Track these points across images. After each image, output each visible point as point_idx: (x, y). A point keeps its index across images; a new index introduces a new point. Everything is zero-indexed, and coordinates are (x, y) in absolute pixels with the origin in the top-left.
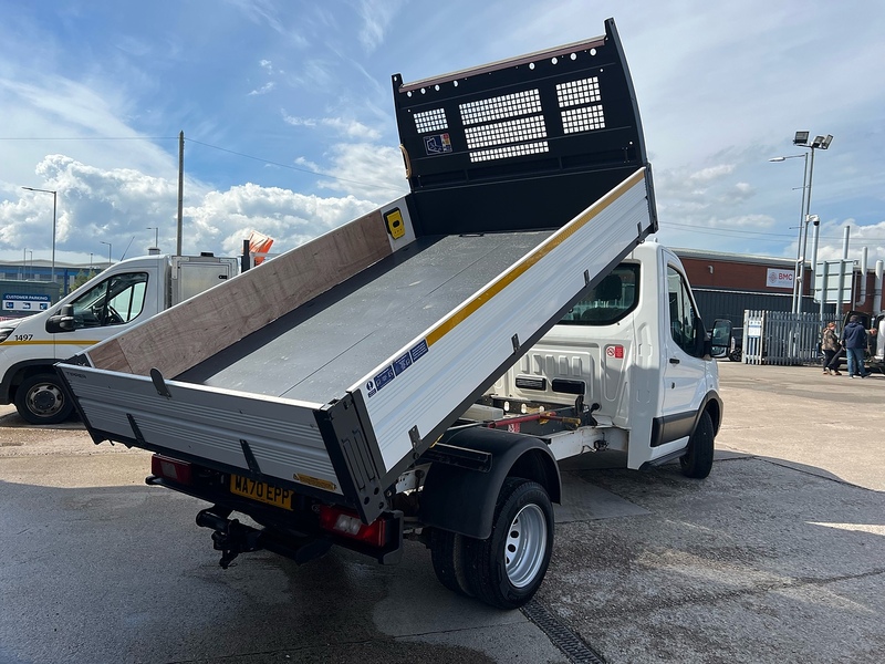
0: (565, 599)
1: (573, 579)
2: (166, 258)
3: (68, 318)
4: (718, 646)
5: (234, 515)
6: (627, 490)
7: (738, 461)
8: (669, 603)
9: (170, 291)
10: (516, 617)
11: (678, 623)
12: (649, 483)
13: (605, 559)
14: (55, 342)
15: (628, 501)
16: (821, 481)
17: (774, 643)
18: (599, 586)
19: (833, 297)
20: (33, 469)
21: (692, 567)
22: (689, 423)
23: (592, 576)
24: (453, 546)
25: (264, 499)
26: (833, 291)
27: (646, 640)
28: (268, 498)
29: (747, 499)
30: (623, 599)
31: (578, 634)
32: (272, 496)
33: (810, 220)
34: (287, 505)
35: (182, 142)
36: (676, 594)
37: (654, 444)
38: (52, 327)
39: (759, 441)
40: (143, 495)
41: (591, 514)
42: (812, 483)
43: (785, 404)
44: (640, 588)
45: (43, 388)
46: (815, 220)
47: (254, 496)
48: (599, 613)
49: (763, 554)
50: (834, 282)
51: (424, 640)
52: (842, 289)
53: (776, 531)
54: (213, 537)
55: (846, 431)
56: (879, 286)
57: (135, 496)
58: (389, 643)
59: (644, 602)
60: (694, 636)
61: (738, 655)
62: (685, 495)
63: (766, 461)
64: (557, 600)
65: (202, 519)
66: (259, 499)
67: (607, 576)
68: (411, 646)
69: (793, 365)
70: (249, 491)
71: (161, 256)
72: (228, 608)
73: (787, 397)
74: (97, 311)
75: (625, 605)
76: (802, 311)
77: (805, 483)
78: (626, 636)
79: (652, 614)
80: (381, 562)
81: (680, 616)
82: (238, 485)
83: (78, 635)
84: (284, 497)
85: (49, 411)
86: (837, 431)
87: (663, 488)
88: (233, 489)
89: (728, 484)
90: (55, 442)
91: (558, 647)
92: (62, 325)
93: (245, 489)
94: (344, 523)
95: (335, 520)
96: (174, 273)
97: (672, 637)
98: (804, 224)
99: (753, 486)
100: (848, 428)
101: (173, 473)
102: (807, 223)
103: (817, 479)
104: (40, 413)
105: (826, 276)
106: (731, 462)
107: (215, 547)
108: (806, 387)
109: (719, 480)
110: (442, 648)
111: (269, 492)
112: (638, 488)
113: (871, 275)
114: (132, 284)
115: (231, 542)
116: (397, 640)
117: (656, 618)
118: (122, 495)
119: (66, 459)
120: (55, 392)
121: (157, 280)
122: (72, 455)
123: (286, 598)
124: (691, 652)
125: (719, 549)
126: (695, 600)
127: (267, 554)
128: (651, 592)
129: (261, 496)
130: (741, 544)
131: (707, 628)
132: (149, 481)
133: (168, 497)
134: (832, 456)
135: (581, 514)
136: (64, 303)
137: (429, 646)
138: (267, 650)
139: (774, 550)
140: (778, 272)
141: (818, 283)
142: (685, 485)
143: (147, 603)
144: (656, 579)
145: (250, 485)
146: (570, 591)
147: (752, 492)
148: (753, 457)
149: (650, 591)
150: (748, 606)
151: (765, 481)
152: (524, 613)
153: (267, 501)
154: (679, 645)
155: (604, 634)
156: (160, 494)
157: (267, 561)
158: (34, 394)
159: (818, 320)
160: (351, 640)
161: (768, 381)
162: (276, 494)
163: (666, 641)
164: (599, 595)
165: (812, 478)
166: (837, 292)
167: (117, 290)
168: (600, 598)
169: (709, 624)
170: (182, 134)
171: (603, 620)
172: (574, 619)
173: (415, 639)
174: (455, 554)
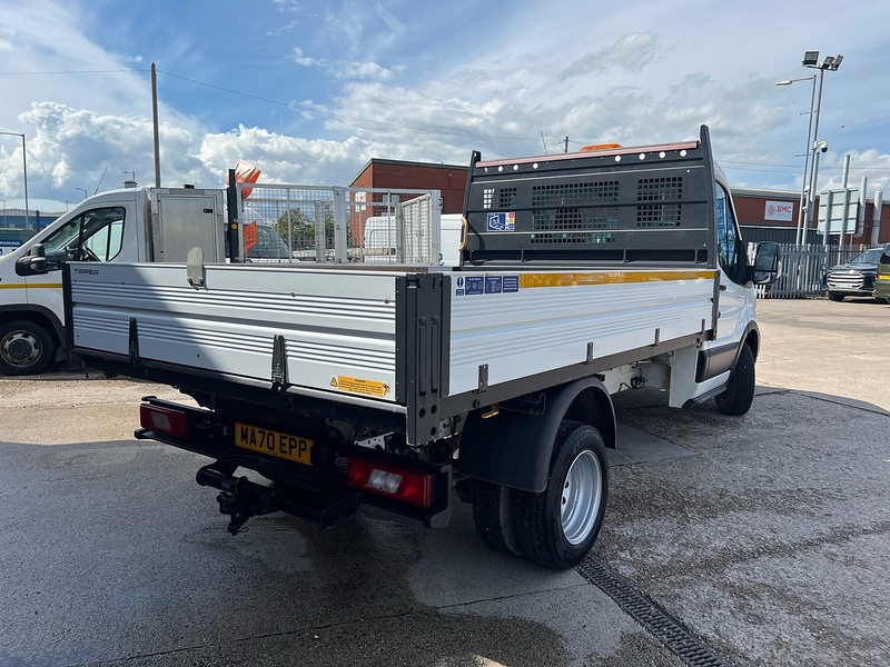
0: (623, 555)
1: (627, 531)
2: (144, 191)
3: (39, 259)
4: (813, 607)
5: (240, 472)
6: (663, 429)
7: (772, 396)
8: (741, 557)
9: (151, 228)
10: (572, 578)
11: (760, 580)
12: (686, 422)
13: (657, 507)
14: (26, 286)
15: (667, 442)
16: (868, 415)
17: (875, 600)
18: (659, 539)
19: (837, 228)
20: (10, 424)
21: (757, 513)
22: (731, 355)
23: (647, 527)
24: (499, 500)
25: (277, 452)
26: (837, 221)
27: (728, 602)
28: (282, 451)
29: (795, 436)
30: (690, 553)
31: (648, 596)
32: (286, 448)
33: (818, 146)
34: (306, 459)
35: (154, 76)
36: (748, 547)
37: (699, 379)
38: (23, 269)
39: (789, 374)
40: (132, 452)
41: (631, 457)
42: (858, 416)
43: (805, 336)
44: (705, 540)
45: (18, 337)
46: (823, 146)
47: (264, 449)
48: (666, 570)
49: (829, 496)
50: (838, 212)
51: (473, 610)
52: (846, 219)
53: (837, 470)
54: (219, 499)
55: (876, 362)
56: (877, 216)
57: (124, 450)
58: (431, 615)
59: (713, 555)
60: (781, 595)
61: (838, 617)
62: (726, 434)
63: (803, 394)
64: (614, 556)
65: (204, 477)
66: (271, 453)
67: (665, 526)
68: (461, 619)
69: (797, 298)
70: (258, 443)
71: (139, 189)
72: (240, 578)
73: (803, 329)
74: (71, 252)
75: (693, 560)
76: (807, 242)
77: (852, 417)
78: (704, 597)
79: (727, 570)
80: (427, 525)
81: (760, 571)
82: (244, 437)
83: (63, 618)
84: (301, 449)
85: (26, 360)
86: (866, 362)
87: (702, 427)
88: (239, 442)
89: (769, 420)
90: (34, 394)
91: (627, 612)
92: (33, 266)
93: (253, 441)
94: (380, 481)
95: (367, 476)
96: (154, 208)
97: (756, 597)
98: (811, 151)
99: (797, 423)
100: (877, 359)
101: (166, 425)
102: (815, 150)
103: (863, 413)
104: (16, 363)
105: (831, 205)
106: (766, 397)
107: (222, 511)
108: (817, 319)
109: (759, 416)
110: (495, 620)
111: (282, 444)
112: (674, 428)
113: (870, 206)
114: (109, 222)
115: (240, 504)
116: (441, 611)
117: (733, 574)
118: (109, 450)
119: (47, 412)
120: (31, 340)
121: (136, 217)
122: (52, 407)
123: (306, 564)
124: (783, 614)
125: (780, 492)
126: (771, 552)
127: (280, 514)
128: (719, 543)
129: (272, 449)
130: (803, 486)
131: (794, 585)
132: (139, 435)
133: (162, 450)
134: (870, 387)
135: (620, 456)
136: (34, 242)
137: (480, 619)
138: (291, 629)
139: (840, 491)
140: (776, 204)
141: (823, 213)
142: (723, 422)
143: (144, 574)
144: (720, 528)
145: (259, 437)
146: (627, 544)
147: (797, 429)
148: (788, 391)
149: (717, 542)
150: (832, 557)
151: (808, 416)
152: (581, 573)
153: (280, 455)
154: (766, 606)
155: (679, 596)
156: (153, 447)
157: (279, 521)
158: (8, 343)
159: (823, 252)
160: (387, 613)
161: (777, 314)
162: (291, 447)
163: (752, 602)
164: (660, 548)
165: (857, 412)
166: (842, 222)
167: (92, 228)
168: (663, 553)
169: (794, 580)
170: (153, 65)
171: (673, 578)
172: (639, 579)
173: (462, 609)
174: (502, 509)
